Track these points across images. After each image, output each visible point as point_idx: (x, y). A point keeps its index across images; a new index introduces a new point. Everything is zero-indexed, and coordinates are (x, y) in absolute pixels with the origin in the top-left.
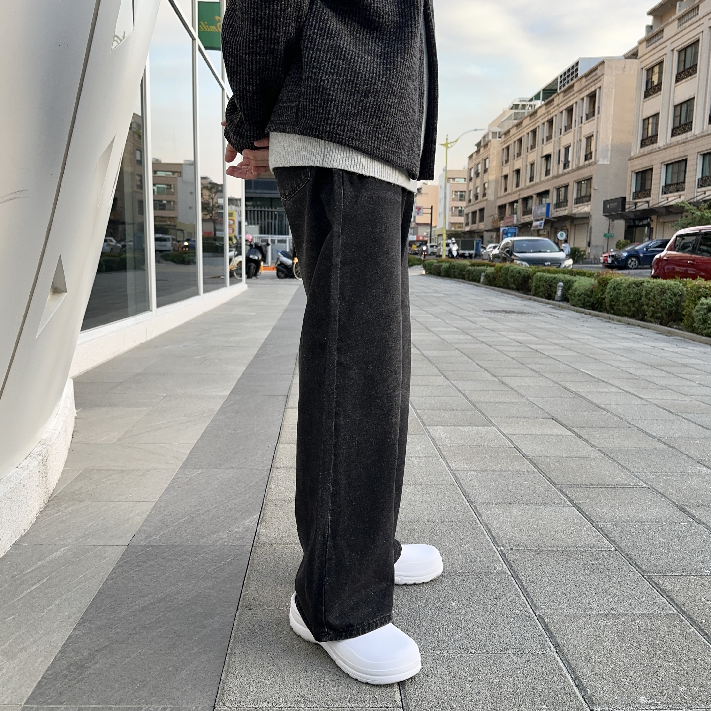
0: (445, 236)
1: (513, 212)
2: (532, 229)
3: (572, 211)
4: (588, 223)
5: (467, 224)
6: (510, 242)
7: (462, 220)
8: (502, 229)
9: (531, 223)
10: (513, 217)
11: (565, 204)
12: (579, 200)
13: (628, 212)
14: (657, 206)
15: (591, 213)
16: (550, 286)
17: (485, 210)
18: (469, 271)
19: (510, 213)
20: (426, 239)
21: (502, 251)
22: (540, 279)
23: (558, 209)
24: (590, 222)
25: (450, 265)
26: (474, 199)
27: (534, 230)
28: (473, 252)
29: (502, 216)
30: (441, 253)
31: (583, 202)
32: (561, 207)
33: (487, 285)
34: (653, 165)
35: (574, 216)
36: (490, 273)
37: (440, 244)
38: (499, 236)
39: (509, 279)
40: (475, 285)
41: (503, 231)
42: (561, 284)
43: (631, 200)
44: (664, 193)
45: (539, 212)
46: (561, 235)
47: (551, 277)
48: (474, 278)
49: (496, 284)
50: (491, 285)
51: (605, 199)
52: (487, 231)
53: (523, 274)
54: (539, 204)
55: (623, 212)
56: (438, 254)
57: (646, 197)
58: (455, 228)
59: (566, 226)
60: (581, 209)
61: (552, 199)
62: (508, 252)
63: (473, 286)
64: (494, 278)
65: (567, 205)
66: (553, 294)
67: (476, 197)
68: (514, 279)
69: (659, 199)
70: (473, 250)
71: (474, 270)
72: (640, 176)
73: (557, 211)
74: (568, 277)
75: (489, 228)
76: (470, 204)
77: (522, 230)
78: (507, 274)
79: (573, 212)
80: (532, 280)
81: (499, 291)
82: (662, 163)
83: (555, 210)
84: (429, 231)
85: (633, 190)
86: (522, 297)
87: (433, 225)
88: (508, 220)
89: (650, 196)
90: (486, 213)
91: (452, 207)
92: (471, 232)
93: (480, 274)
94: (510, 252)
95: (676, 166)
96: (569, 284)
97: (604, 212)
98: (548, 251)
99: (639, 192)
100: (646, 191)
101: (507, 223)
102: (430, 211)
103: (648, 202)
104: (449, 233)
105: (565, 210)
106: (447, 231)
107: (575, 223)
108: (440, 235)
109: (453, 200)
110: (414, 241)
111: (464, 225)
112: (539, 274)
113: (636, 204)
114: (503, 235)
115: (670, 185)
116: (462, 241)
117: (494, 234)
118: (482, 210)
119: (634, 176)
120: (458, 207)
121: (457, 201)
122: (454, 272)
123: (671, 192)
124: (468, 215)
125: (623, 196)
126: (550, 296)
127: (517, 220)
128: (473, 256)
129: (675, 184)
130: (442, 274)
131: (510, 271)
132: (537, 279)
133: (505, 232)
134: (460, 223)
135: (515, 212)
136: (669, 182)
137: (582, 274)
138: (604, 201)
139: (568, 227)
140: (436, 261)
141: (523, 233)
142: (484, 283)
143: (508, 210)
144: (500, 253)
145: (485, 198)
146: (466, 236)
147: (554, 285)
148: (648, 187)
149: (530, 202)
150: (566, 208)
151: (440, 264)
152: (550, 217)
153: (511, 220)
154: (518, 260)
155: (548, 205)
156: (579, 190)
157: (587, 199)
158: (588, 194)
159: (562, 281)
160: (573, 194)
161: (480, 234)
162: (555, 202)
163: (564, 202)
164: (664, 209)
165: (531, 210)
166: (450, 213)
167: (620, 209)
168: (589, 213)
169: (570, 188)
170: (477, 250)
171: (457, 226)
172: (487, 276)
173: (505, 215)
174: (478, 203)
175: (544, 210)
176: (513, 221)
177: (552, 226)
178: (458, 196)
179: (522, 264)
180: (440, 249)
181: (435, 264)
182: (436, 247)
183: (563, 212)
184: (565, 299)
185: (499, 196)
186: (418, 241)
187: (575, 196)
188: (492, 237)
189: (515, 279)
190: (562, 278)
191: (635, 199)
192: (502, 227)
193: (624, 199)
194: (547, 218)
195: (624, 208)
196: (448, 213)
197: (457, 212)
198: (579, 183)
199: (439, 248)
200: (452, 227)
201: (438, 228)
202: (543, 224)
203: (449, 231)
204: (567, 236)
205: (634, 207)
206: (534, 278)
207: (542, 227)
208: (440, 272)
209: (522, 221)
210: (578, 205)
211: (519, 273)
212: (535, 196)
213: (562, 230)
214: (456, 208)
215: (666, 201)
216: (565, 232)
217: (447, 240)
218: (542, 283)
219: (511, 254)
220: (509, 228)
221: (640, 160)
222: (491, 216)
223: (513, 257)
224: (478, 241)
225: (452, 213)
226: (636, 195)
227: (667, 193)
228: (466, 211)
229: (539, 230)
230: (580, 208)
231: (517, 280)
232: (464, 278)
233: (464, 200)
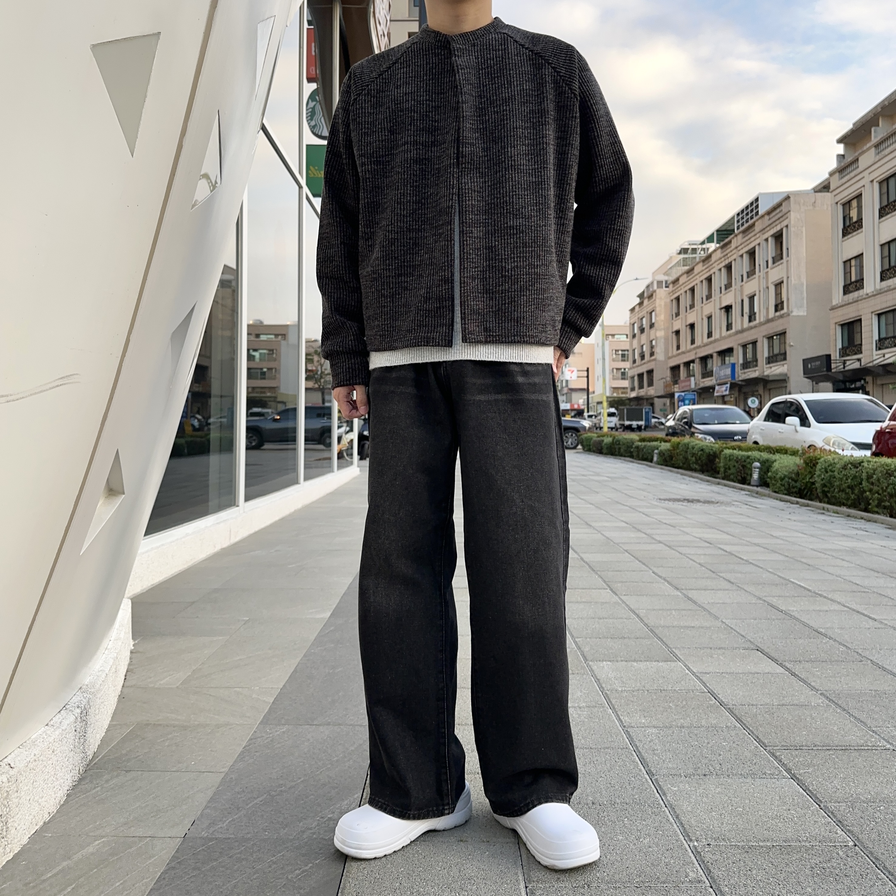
0: (605, 404)
1: (690, 375)
2: (716, 394)
3: (764, 372)
4: (786, 387)
5: (633, 389)
6: (688, 411)
7: (626, 384)
8: (677, 395)
9: (713, 388)
10: (690, 380)
11: (755, 363)
12: (772, 359)
13: (836, 372)
14: (871, 364)
15: (788, 375)
16: (744, 466)
17: (655, 372)
18: (637, 447)
19: (685, 375)
20: (582, 407)
21: (679, 423)
22: (730, 458)
23: (746, 371)
24: (788, 385)
25: (613, 440)
26: (640, 359)
27: (718, 397)
28: (642, 423)
29: (675, 379)
30: (602, 425)
31: (776, 361)
32: (750, 368)
33: (662, 465)
34: (861, 316)
35: (767, 378)
36: (665, 450)
37: (600, 413)
38: (674, 403)
39: (689, 458)
40: (647, 465)
41: (679, 397)
42: (757, 464)
43: (838, 358)
44: (879, 347)
45: (722, 373)
46: (753, 402)
47: (743, 456)
48: (645, 457)
49: (673, 464)
50: (666, 466)
51: (805, 357)
52: (659, 397)
53: (707, 451)
54: (722, 364)
55: (830, 373)
56: (597, 425)
57: (856, 354)
58: (618, 393)
59: (757, 391)
60: (776, 369)
61: (738, 358)
62: (686, 423)
63: (644, 466)
64: (671, 457)
65: (756, 366)
66: (748, 478)
67: (642, 357)
68: (696, 457)
69: (873, 355)
70: (642, 420)
71: (645, 446)
72: (846, 328)
73: (745, 373)
74: (765, 455)
75: (661, 393)
76: (635, 365)
77: (702, 396)
78: (686, 452)
79: (766, 373)
80: (719, 459)
81: (678, 473)
82: (872, 312)
83: (743, 371)
84: (586, 397)
85: (839, 346)
86: (708, 481)
87: (591, 390)
88: (683, 384)
89: (861, 353)
90: (656, 376)
91: (613, 369)
92: (638, 399)
93: (653, 451)
94: (689, 424)
95: (890, 316)
96: (767, 464)
97: (804, 374)
98: (738, 422)
99: (847, 348)
100: (856, 346)
101: (683, 388)
102: (585, 374)
103: (859, 360)
104: (610, 399)
105: (755, 371)
106: (607, 397)
107: (769, 386)
108: (600, 403)
109: (614, 360)
110: (568, 410)
111: (629, 390)
112: (727, 452)
113: (844, 363)
114: (678, 402)
115: (886, 339)
116: (627, 409)
117: (668, 401)
118: (650, 372)
119: (839, 330)
120: (621, 369)
121: (618, 361)
122: (620, 449)
123: (887, 348)
124: (633, 378)
125: (828, 353)
126: (744, 480)
127: (696, 384)
128: (643, 427)
129: (891, 338)
130: (605, 451)
131: (690, 447)
132: (726, 458)
133: (681, 398)
134: (624, 388)
135: (691, 373)
136: (883, 335)
137: (783, 451)
138: (804, 360)
139: (761, 391)
140: (595, 435)
141: (704, 399)
142: (658, 463)
143: (683, 372)
144: (676, 424)
145: (653, 358)
146: (631, 404)
147: (748, 466)
148: (857, 342)
149: (709, 362)
150: (756, 368)
151: (602, 438)
152: (737, 380)
153: (687, 383)
154: (700, 433)
155: (733, 366)
156: (771, 347)
157: (782, 357)
158: (783, 352)
159: (759, 461)
160: (763, 351)
161: (650, 401)
162: (741, 361)
163: (753, 361)
164: (881, 368)
165: (712, 371)
166: (611, 376)
167: (825, 369)
168: (786, 375)
169: (759, 345)
170: (647, 420)
171: (620, 391)
172: (661, 454)
173: (679, 377)
174: (644, 363)
175: (728, 371)
176: (690, 385)
177: (740, 391)
178: (620, 356)
179: (705, 439)
180: (600, 420)
181: (594, 439)
182: (596, 417)
183: (752, 374)
184: (763, 483)
185: (670, 355)
186: (572, 410)
187: (766, 355)
188: (665, 405)
189: (698, 458)
190: (758, 457)
191: (843, 357)
192: (677, 392)
193: (828, 357)
194: (733, 381)
195: (829, 368)
196: (608, 376)
197: (620, 375)
198: (770, 338)
199: (599, 418)
200: (614, 393)
201: (596, 394)
202: (728, 389)
203: (610, 397)
204: (760, 403)
205: (842, 366)
206: (722, 457)
207: (727, 393)
208: (602, 449)
209: (702, 385)
210: (771, 365)
211: (702, 450)
212: (715, 355)
213: (753, 396)
214: (618, 369)
215: (882, 359)
216: (757, 398)
217: (608, 408)
218: (732, 463)
219: (691, 426)
220: (686, 393)
221: (845, 310)
222: (662, 379)
223: (693, 430)
224: (647, 410)
225: (613, 376)
226: (844, 352)
227: (883, 349)
228: (630, 373)
229: (723, 396)
230: (773, 369)
231: (700, 459)
232: (632, 456)
233: (628, 361)
